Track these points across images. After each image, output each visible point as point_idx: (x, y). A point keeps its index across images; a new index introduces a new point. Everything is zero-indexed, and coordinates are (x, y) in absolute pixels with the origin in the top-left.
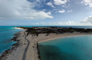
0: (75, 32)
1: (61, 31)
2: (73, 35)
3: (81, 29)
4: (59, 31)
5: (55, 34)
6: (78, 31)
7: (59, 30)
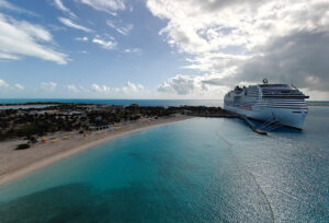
0: (143, 119)
1: (100, 118)
2: (139, 126)
3: (158, 108)
4: (93, 121)
5: (74, 132)
6: (149, 115)
7: (92, 116)
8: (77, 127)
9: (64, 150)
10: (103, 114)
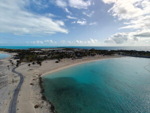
0: (97, 56)
1: (79, 54)
2: (95, 59)
3: (104, 51)
4: (76, 55)
5: (71, 59)
6: (100, 54)
7: (76, 53)
8: (71, 57)
9: (68, 65)
10: (80, 53)
